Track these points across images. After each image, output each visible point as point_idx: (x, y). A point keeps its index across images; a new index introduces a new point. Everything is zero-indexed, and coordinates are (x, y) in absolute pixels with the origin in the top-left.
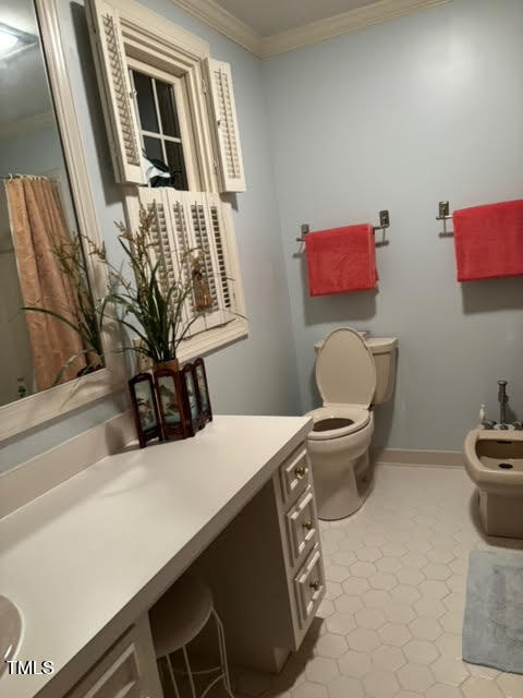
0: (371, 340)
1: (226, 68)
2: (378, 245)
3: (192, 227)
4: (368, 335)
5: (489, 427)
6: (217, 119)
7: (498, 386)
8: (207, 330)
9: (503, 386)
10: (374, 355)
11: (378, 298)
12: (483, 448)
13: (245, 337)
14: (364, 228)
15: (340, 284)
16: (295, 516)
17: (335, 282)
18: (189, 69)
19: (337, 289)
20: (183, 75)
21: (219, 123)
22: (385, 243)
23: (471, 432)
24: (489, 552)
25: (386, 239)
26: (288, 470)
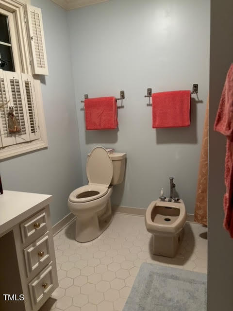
0: (114, 153)
1: (39, 11)
2: (119, 108)
3: (10, 90)
4: (113, 151)
5: (163, 200)
6: (31, 36)
7: (169, 181)
8: (17, 144)
9: (172, 180)
10: (113, 161)
11: (119, 133)
12: (157, 211)
13: (46, 148)
14: (111, 98)
15: (100, 125)
16: (30, 250)
17: (98, 124)
18: (17, 9)
19: (99, 127)
20: (14, 12)
21: (32, 39)
22: (122, 107)
23: (154, 202)
24: (151, 264)
25: (123, 105)
26: (26, 226)
